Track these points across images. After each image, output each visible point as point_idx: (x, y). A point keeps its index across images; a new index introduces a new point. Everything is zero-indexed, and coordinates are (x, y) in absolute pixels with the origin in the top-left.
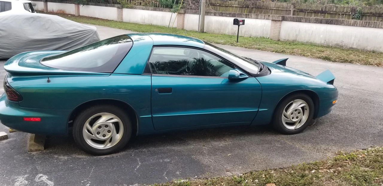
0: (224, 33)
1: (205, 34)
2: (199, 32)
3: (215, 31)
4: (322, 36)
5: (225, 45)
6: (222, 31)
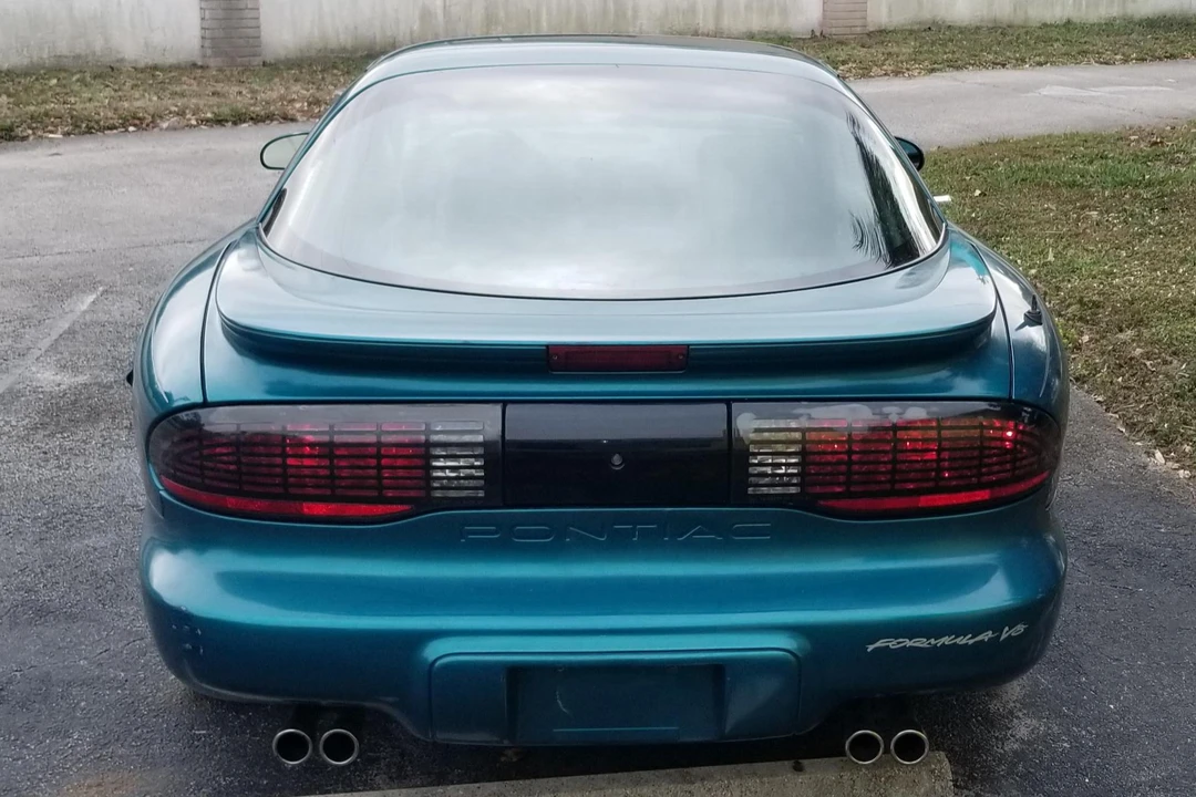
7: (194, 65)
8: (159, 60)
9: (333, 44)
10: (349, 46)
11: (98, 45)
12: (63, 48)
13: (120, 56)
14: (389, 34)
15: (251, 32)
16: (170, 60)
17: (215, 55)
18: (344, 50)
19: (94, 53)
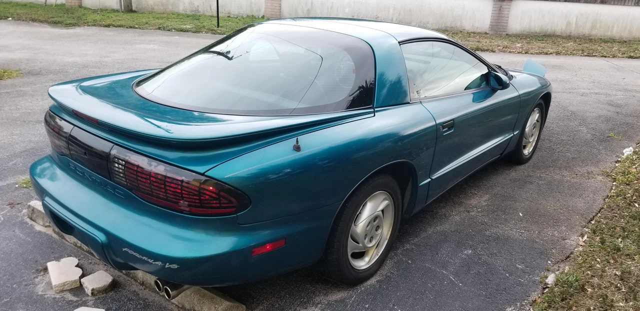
0: (176, 10)
1: (135, 15)
2: (123, 12)
3: (156, 7)
4: (347, 10)
5: (201, 34)
6: (170, 8)
7: (486, 33)
8: (476, 31)
9: (533, 30)
10: (538, 32)
11: (458, 25)
12: (448, 25)
13: (464, 28)
14: (553, 29)
15: (505, 24)
16: (479, 31)
17: (492, 30)
18: (536, 33)
19: (457, 27)
